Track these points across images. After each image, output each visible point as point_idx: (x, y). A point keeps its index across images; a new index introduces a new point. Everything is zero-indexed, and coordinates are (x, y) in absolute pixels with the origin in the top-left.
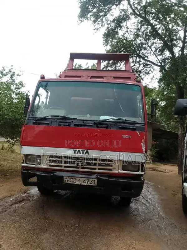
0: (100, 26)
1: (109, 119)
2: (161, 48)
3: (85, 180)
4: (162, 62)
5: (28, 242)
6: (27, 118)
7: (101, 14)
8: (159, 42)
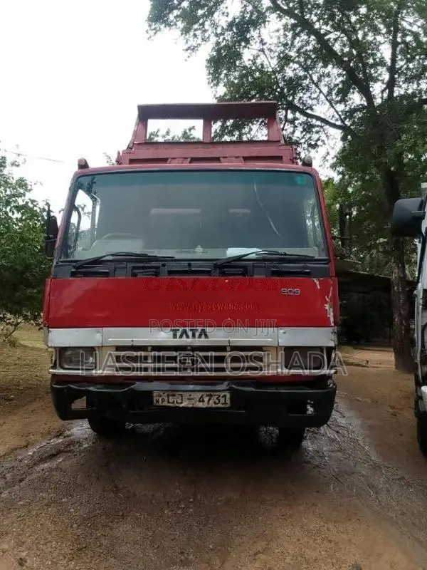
0: (199, 41)
1: (248, 255)
2: (340, 86)
3: (202, 396)
4: (345, 118)
5: (84, 545)
6: (55, 263)
7: (200, 12)
8: (336, 71)
